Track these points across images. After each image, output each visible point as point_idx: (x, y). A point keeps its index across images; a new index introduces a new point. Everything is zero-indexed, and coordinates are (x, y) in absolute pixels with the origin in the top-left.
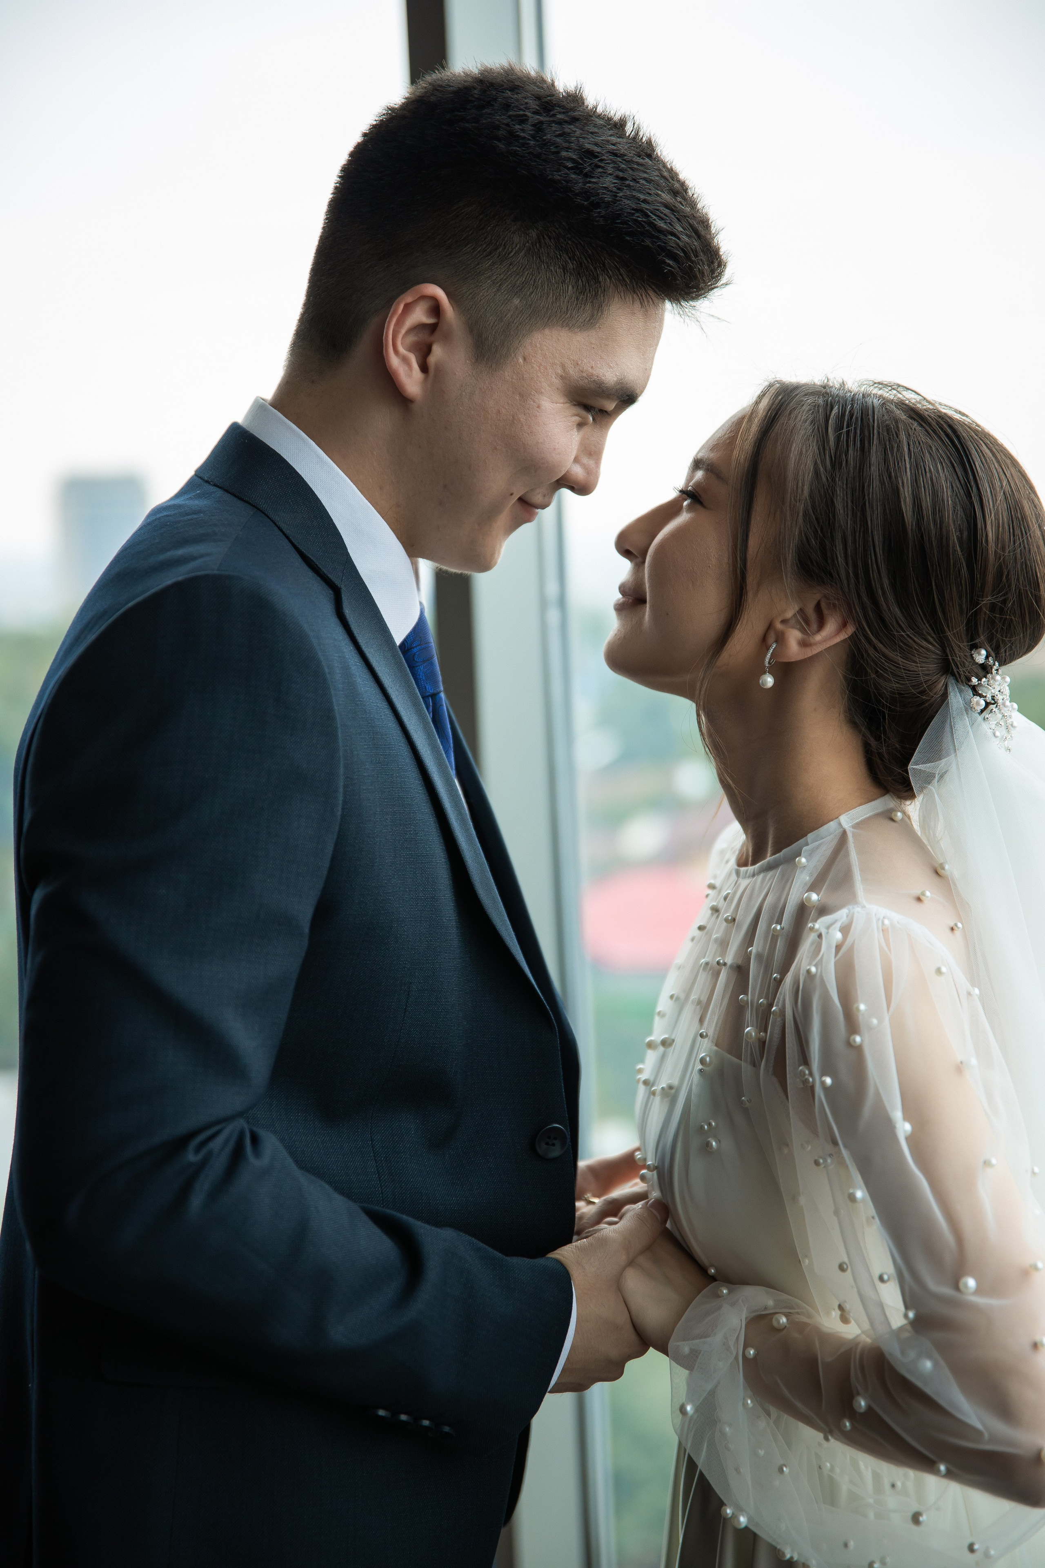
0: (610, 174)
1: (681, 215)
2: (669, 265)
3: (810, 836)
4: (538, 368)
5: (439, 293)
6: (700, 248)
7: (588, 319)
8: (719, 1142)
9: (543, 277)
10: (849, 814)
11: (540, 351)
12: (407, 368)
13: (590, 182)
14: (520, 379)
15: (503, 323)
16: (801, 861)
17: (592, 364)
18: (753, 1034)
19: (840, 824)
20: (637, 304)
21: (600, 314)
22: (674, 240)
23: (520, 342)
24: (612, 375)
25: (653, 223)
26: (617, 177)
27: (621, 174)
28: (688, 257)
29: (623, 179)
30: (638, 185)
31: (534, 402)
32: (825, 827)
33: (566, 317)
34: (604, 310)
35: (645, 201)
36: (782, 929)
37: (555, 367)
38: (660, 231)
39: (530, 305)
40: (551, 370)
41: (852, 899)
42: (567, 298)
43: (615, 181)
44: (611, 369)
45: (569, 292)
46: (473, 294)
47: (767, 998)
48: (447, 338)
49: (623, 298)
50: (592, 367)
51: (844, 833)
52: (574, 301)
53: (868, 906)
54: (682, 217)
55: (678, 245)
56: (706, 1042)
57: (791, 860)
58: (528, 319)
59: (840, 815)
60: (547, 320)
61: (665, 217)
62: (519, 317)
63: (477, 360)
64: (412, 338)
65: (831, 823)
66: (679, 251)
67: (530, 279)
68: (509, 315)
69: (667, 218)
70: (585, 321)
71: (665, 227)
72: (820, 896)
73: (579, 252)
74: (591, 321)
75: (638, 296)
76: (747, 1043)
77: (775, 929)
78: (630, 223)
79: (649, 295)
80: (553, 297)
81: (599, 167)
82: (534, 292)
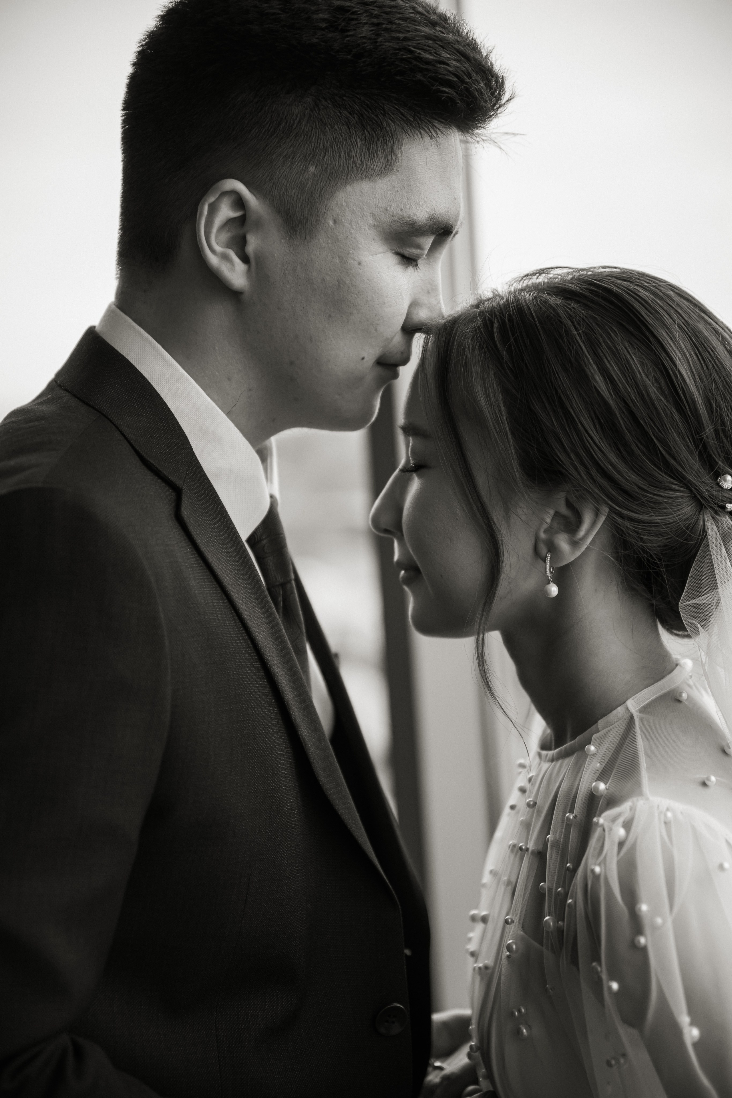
0: (366, 23)
1: (444, 43)
2: (445, 92)
3: (601, 723)
4: (349, 226)
5: (240, 187)
6: (472, 69)
7: (384, 166)
8: (529, 1027)
9: (330, 138)
10: (636, 697)
11: (347, 209)
12: (228, 264)
13: (348, 36)
14: (335, 242)
15: (306, 193)
16: (590, 749)
17: (401, 207)
18: (551, 923)
19: (627, 709)
20: (427, 139)
21: (394, 158)
22: (443, 68)
23: (326, 207)
24: (423, 213)
25: (418, 57)
26: (373, 24)
27: (375, 21)
28: (463, 82)
29: (378, 24)
30: (394, 26)
31: (354, 260)
32: (614, 712)
33: (363, 169)
34: (397, 153)
35: (406, 39)
36: (575, 817)
37: (365, 218)
38: (427, 62)
39: (327, 168)
40: (362, 223)
41: (637, 790)
42: (358, 152)
43: (372, 28)
44: (421, 207)
45: (359, 145)
46: (270, 176)
47: (563, 887)
48: (258, 225)
49: (411, 135)
50: (402, 210)
51: (632, 717)
52: (366, 152)
53: (652, 798)
54: (445, 45)
55: (449, 71)
56: (513, 928)
57: (581, 748)
58: (328, 182)
59: (627, 699)
60: (345, 177)
61: (429, 48)
62: (319, 183)
63: (291, 236)
64: (225, 236)
65: (619, 708)
66: (451, 77)
67: (318, 144)
68: (309, 184)
69: (431, 49)
70: (381, 168)
71: (431, 57)
72: (608, 785)
73: (357, 105)
74: (388, 166)
75: (426, 131)
76: (547, 932)
77: (568, 818)
78: (396, 63)
79: (436, 127)
80: (345, 154)
81: (353, 19)
82: (326, 156)
